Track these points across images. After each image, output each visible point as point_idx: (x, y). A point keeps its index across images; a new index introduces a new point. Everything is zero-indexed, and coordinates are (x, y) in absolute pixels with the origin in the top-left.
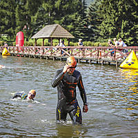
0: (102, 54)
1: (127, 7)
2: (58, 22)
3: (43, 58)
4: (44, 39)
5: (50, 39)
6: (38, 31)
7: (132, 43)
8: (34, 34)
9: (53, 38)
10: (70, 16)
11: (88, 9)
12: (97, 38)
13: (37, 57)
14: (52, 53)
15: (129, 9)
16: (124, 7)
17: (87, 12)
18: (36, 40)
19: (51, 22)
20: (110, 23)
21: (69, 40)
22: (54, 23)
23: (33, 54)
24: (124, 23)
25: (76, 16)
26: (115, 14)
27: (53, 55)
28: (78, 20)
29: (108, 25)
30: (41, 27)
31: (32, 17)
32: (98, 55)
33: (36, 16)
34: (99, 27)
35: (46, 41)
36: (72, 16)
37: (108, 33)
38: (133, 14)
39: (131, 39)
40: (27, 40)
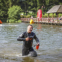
2: (61, 3)
3: (53, 24)
4: (53, 13)
5: (57, 13)
6: (50, 9)
8: (47, 11)
9: (59, 13)
13: (50, 24)
14: (58, 22)
18: (49, 14)
19: (57, 4)
22: (59, 4)
23: (47, 22)
27: (59, 23)
30: (52, 7)
31: (46, 1)
33: (49, 1)
35: (55, 14)
40: (44, 14)
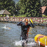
0: (21, 20)
1: (29, 4)
2: (5, 9)
4: (1, 15)
7: (31, 16)
10: (10, 7)
11: (16, 5)
12: (19, 15)
15: (30, 5)
16: (28, 4)
17: (16, 6)
20: (23, 10)
21: (9, 15)
22: (4, 9)
24: (28, 10)
25: (12, 7)
26: (25, 6)
27: (4, 20)
28: (12, 8)
29: (22, 10)
32: (19, 20)
34: (20, 11)
36: (11, 7)
37: (23, 13)
38: (31, 6)
39: (30, 15)
